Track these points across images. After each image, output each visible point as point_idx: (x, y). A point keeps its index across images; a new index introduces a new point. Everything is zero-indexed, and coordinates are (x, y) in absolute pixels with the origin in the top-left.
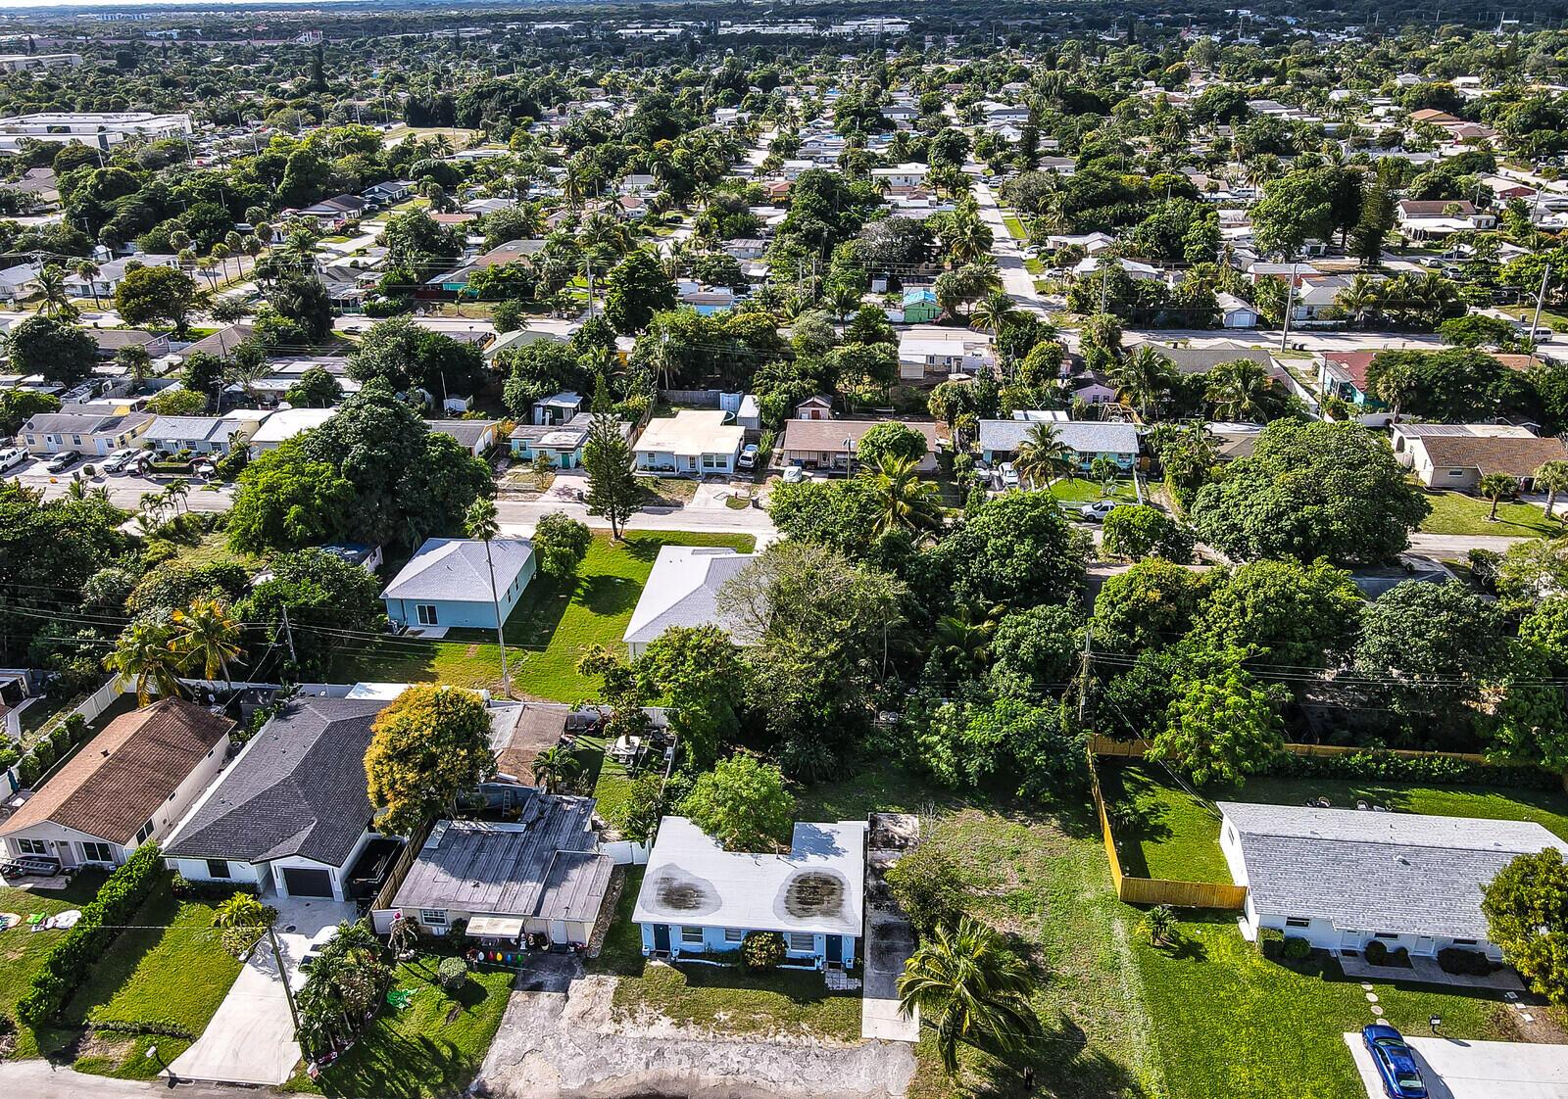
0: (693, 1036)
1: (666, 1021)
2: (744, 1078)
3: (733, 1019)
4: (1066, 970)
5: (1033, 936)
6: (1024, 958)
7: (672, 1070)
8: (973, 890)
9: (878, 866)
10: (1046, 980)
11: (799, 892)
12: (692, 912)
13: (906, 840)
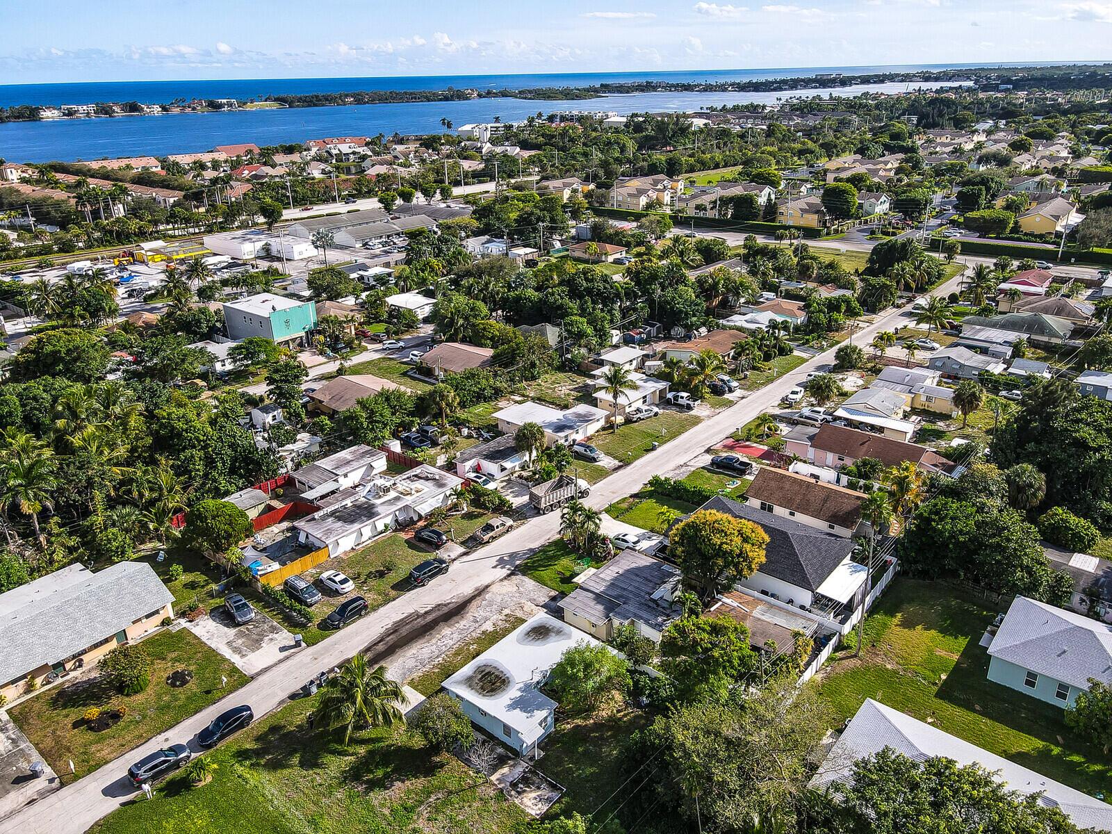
0: (474, 634)
1: (491, 629)
2: (434, 641)
3: (468, 649)
4: (340, 794)
5: (376, 797)
6: (367, 782)
8: (440, 796)
9: (511, 762)
10: (346, 778)
11: (497, 676)
12: (525, 632)
13: (519, 793)
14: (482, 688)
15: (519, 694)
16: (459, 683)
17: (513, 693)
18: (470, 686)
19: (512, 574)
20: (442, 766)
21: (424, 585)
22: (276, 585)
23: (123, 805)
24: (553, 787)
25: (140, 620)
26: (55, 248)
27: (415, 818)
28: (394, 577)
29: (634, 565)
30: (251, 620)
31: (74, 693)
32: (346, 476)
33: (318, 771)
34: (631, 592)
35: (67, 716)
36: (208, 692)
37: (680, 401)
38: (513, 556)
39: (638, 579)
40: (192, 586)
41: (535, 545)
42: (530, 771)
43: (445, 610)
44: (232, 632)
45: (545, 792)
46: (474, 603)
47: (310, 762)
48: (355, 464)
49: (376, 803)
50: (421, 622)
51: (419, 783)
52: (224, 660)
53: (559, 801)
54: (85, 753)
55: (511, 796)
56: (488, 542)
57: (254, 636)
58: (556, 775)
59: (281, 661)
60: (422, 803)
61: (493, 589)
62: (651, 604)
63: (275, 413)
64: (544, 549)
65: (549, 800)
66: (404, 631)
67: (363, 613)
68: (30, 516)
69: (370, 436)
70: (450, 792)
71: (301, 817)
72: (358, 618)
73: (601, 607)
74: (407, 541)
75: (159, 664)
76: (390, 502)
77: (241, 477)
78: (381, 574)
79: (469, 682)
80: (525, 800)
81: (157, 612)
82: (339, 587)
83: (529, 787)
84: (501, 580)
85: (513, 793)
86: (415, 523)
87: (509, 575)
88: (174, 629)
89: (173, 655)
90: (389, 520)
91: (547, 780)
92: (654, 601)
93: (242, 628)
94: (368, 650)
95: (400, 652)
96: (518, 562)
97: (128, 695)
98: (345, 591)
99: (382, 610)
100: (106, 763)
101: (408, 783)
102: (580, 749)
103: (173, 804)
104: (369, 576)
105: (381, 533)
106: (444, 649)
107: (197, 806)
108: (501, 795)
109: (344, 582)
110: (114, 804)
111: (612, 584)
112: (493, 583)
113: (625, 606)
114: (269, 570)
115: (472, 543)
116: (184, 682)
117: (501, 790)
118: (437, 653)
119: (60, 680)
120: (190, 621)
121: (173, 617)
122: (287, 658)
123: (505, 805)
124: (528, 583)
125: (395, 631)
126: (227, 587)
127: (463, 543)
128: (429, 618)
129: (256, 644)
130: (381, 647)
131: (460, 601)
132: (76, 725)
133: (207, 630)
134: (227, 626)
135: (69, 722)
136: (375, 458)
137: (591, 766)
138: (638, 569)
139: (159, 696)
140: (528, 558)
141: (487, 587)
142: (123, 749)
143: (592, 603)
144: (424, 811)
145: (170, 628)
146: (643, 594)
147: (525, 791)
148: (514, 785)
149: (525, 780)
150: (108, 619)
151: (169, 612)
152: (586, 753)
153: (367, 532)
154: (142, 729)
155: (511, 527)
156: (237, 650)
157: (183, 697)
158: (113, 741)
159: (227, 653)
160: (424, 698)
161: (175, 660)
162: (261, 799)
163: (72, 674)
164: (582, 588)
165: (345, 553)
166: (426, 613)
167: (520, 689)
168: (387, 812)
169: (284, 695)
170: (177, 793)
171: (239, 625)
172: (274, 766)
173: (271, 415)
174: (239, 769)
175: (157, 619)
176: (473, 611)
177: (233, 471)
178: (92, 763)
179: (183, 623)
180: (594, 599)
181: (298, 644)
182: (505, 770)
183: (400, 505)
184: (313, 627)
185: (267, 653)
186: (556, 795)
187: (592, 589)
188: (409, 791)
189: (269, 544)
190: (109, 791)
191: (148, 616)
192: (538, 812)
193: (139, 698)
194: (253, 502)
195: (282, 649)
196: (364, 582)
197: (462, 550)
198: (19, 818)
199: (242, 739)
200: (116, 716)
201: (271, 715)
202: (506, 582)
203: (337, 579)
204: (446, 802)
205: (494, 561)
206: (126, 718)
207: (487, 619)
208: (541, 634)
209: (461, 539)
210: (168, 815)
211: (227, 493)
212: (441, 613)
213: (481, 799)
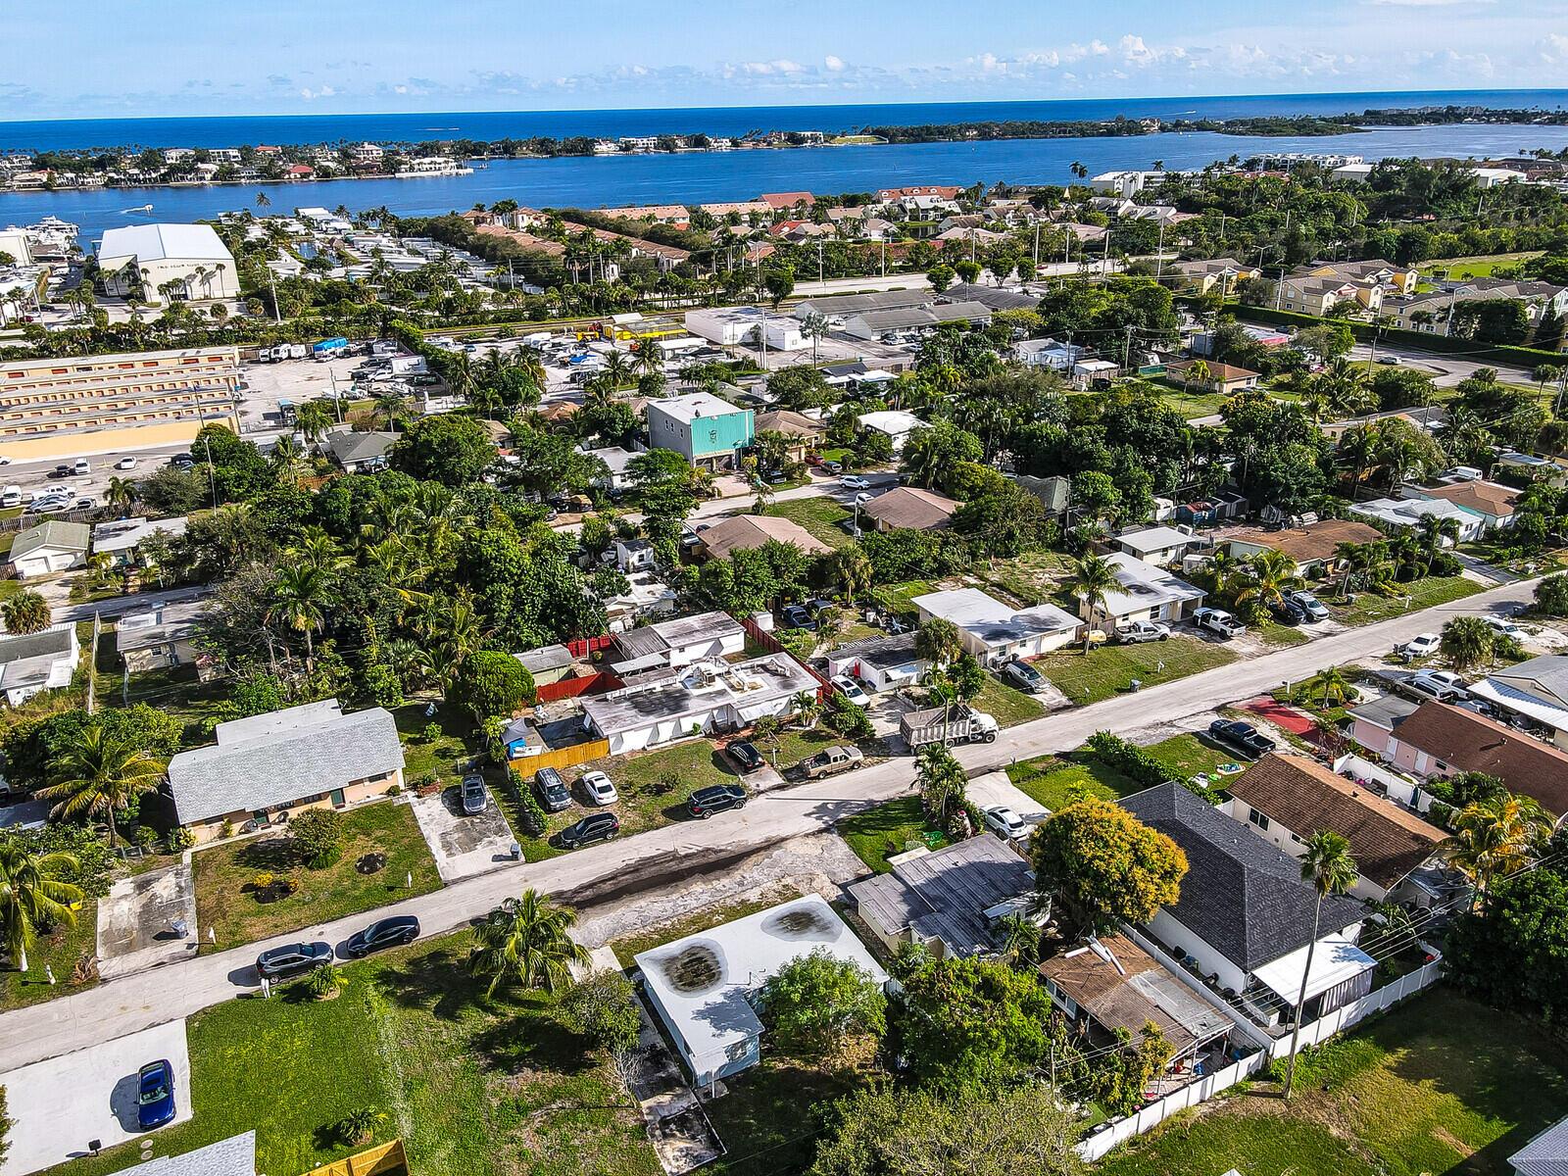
0: (728, 901)
2: (674, 896)
4: (456, 1061)
5: (494, 1081)
6: (495, 1057)
7: (725, 881)
8: (568, 1105)
9: (679, 1091)
10: (474, 1043)
11: (708, 967)
12: (779, 915)
13: (665, 1136)
14: (680, 978)
15: (721, 999)
16: (655, 961)
17: (714, 995)
18: (667, 970)
19: (827, 830)
20: (592, 1065)
21: (703, 818)
22: (527, 776)
23: (240, 996)
24: (713, 1143)
25: (361, 781)
26: (526, 314)
27: (524, 1123)
28: (673, 798)
29: (985, 859)
30: (480, 812)
31: (264, 851)
32: (682, 649)
33: (449, 1024)
34: (959, 897)
35: (243, 875)
36: (391, 889)
37: (1212, 624)
38: (841, 805)
39: (980, 880)
40: (443, 753)
41: (879, 796)
42: (696, 1112)
43: (713, 857)
44: (454, 821)
45: (698, 1147)
46: (754, 858)
47: (446, 1012)
48: (698, 637)
49: (489, 1087)
50: (674, 866)
51: (550, 1079)
52: (429, 854)
53: (709, 1165)
54: (237, 924)
55: (653, 1136)
56: (818, 778)
57: (474, 834)
58: (725, 1129)
59: (487, 873)
60: (540, 1106)
61: (790, 845)
62: (979, 924)
63: (644, 552)
64: (886, 806)
65: (697, 1159)
66: (645, 874)
67: (610, 836)
68: (303, 634)
69: (735, 602)
70: (582, 1105)
71: (401, 1076)
72: (602, 842)
73: (904, 908)
74: (715, 754)
75: (360, 840)
76: (709, 696)
77: (551, 628)
78: (659, 790)
79: (668, 964)
80: (668, 1148)
81: (383, 776)
82: (597, 795)
83: (681, 1132)
84: (807, 835)
85: (658, 1132)
86: (738, 730)
87: (821, 831)
88: (398, 801)
89: (379, 833)
90: (702, 720)
91: (710, 1131)
92: (985, 919)
93: (467, 820)
94: (591, 885)
95: (626, 899)
96: (843, 815)
97: (311, 868)
98: (603, 802)
99: (636, 839)
100: (252, 942)
101: (539, 1075)
102: (779, 1104)
103: (287, 1011)
104: (642, 790)
105: (689, 734)
106: (681, 910)
107: (306, 1022)
108: (642, 1130)
109: (606, 789)
110: (233, 991)
111: (939, 878)
112: (793, 837)
113: (939, 916)
114: (528, 753)
115: (796, 775)
116: (373, 869)
117: (645, 1124)
118: (669, 913)
119: (259, 831)
120: (419, 797)
121: (402, 787)
122: (496, 871)
123: (640, 1144)
124: (840, 847)
125: (636, 870)
126: (475, 764)
127: (784, 772)
128: (687, 864)
129: (470, 843)
130: (607, 887)
131: (738, 850)
132: (246, 888)
133: (432, 814)
134: (453, 812)
135: (241, 883)
136: (727, 632)
137: (779, 1131)
138: (990, 865)
139: (341, 878)
140: (859, 813)
141: (784, 840)
142: (278, 930)
143: (896, 899)
144: (538, 1117)
145: (395, 799)
146: (974, 904)
147: (674, 1136)
148: (664, 1123)
149: (682, 1122)
150: (327, 771)
151: (398, 780)
152: (784, 1109)
153: (666, 730)
154: (306, 912)
155: (857, 763)
156: (447, 846)
157: (363, 886)
158: (270, 917)
159: (435, 846)
160: (619, 968)
161: (379, 840)
162: (373, 1037)
163: (274, 828)
164: (894, 874)
165: (633, 752)
166: (687, 856)
167: (725, 995)
168: (495, 1103)
169: (468, 917)
170: (297, 1001)
171: (463, 814)
172: (409, 1002)
173: (637, 554)
174: (371, 991)
175: (383, 786)
176: (748, 871)
177: (543, 619)
178: (238, 938)
179: (411, 796)
180: (901, 894)
181: (514, 857)
182: (665, 1098)
183: (721, 702)
184: (544, 840)
185: (479, 858)
186: (709, 1156)
187: (906, 878)
188: (534, 1086)
189: (552, 720)
190: (236, 977)
191: (372, 779)
192: (675, 1170)
193: (320, 875)
194: (553, 663)
195: (496, 858)
196: (634, 796)
197: (779, 780)
198: (139, 979)
199: (394, 958)
200: (286, 890)
201: (440, 937)
202: (811, 840)
203: (598, 784)
204: (571, 1116)
205: (810, 807)
206: (296, 895)
207: (757, 884)
208: (798, 924)
209: (785, 766)
210: (273, 1024)
211: (529, 646)
212: (703, 861)
213: (614, 1127)
